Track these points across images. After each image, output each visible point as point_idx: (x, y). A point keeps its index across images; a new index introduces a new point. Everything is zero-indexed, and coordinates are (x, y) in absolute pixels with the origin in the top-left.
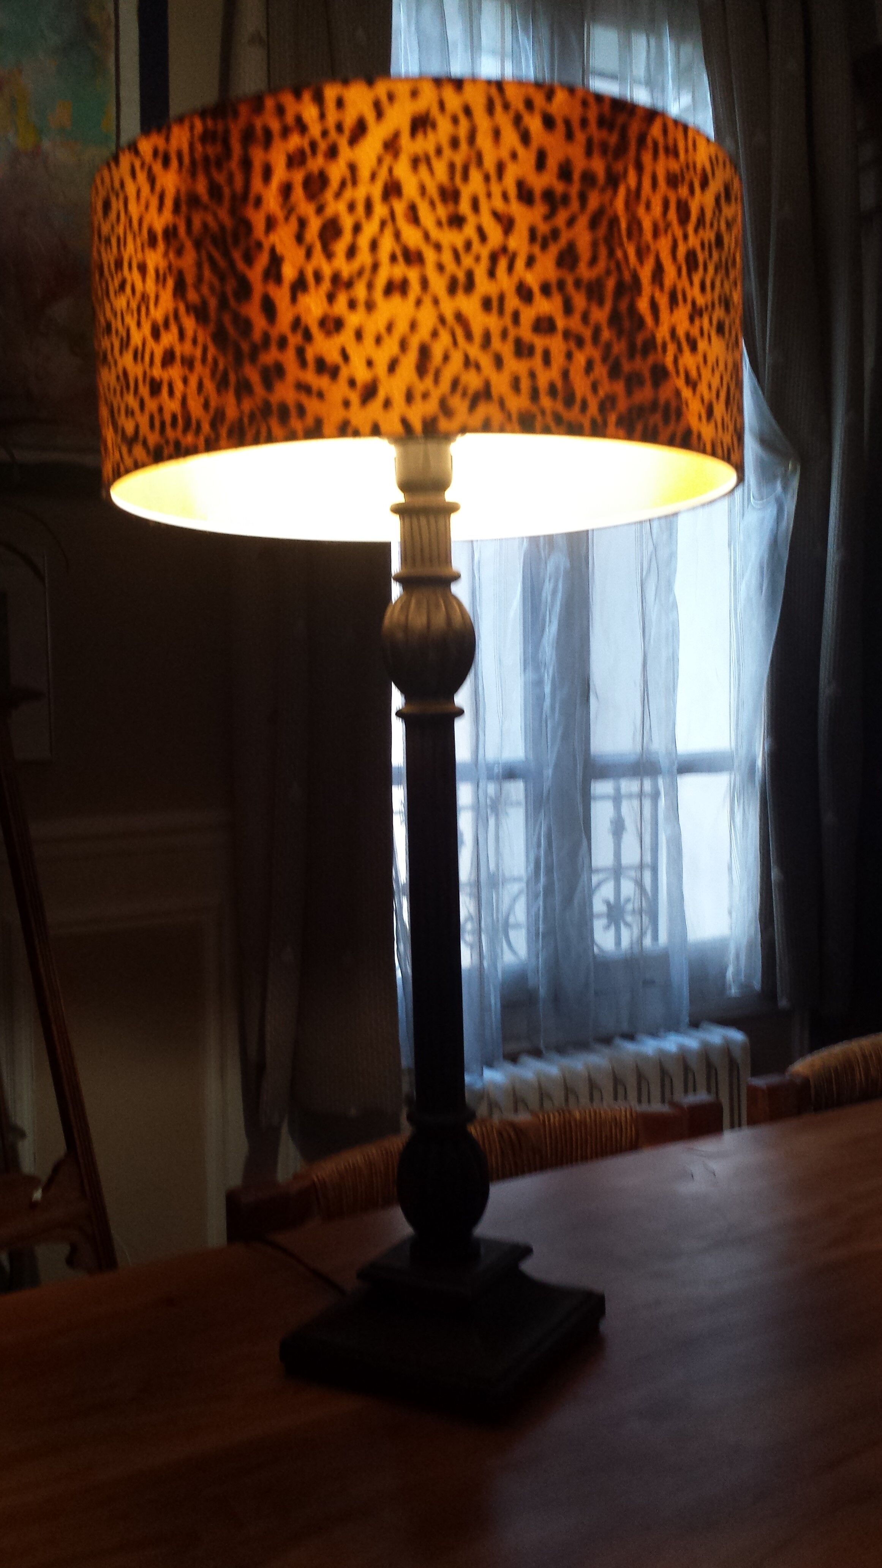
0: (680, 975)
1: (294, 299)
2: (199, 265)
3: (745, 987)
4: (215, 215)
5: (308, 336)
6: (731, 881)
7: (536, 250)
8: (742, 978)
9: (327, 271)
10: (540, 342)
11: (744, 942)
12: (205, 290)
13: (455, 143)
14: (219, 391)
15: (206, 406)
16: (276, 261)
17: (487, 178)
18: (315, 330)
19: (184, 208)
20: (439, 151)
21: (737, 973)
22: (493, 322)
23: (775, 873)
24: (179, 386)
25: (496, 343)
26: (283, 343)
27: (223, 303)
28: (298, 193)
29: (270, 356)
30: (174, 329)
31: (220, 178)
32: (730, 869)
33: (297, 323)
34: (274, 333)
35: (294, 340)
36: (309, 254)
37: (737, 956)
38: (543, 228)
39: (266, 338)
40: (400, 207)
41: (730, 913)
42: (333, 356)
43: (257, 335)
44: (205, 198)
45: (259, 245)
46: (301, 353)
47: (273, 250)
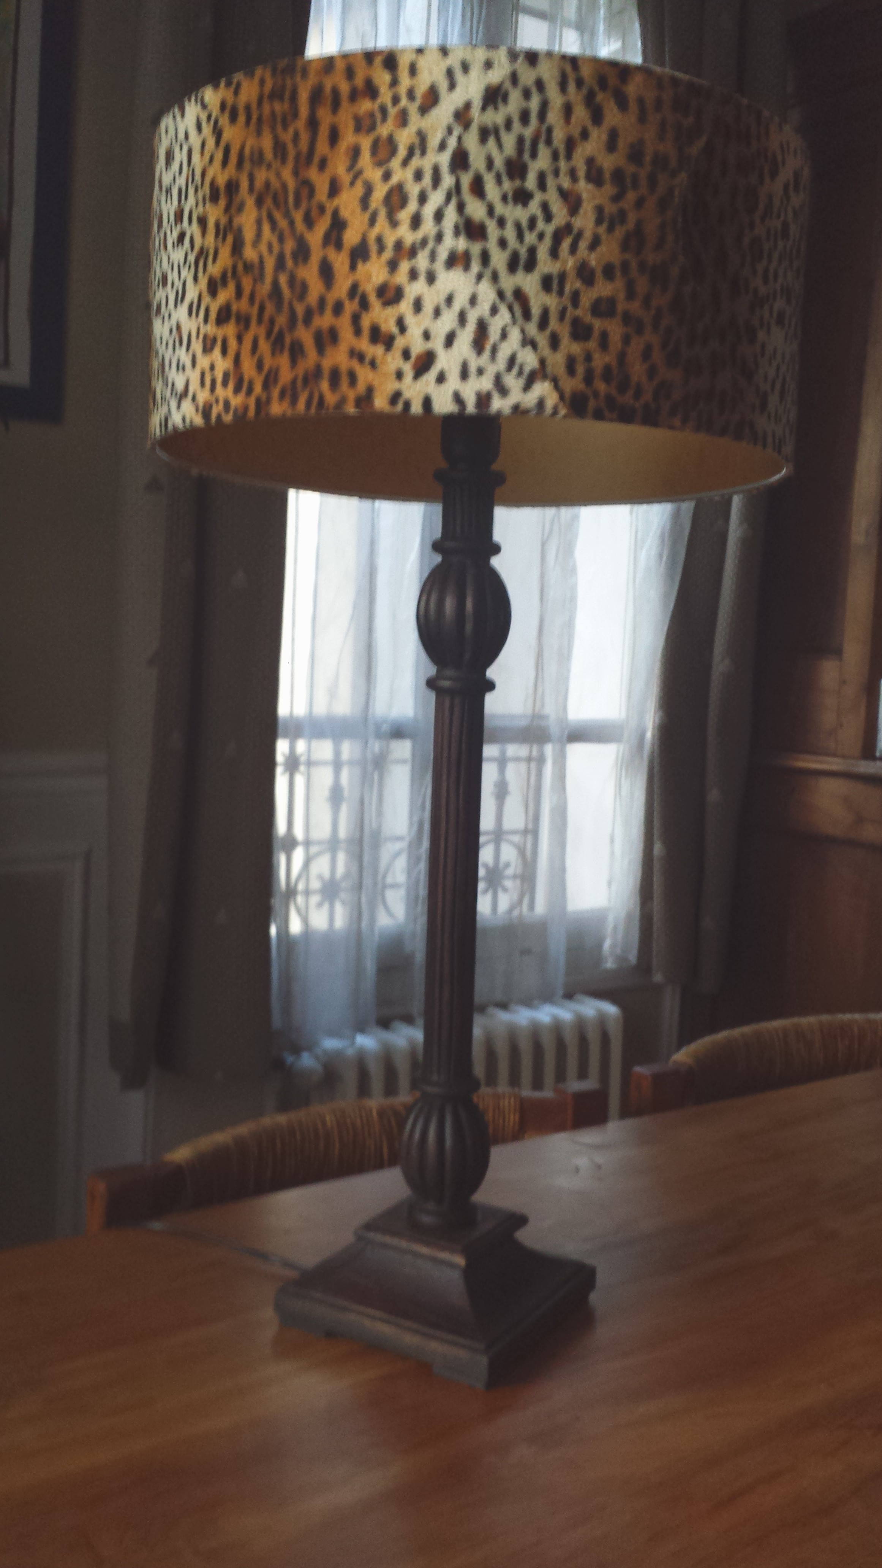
0: (557, 946)
1: (353, 267)
2: (259, 222)
3: (621, 959)
4: (278, 175)
5: (364, 304)
6: (612, 853)
7: (602, 230)
8: (618, 951)
9: (390, 241)
10: (597, 324)
11: (623, 914)
12: (263, 248)
13: (525, 117)
14: (273, 354)
15: (260, 366)
16: (338, 225)
17: (555, 156)
18: (373, 299)
19: (247, 165)
20: (508, 124)
21: (613, 946)
22: (552, 301)
23: (658, 848)
24: (233, 344)
25: (553, 324)
26: (338, 309)
27: (280, 264)
28: (366, 158)
29: (325, 321)
30: (231, 286)
31: (287, 137)
32: (612, 841)
33: (354, 290)
34: (331, 299)
35: (350, 307)
36: (373, 221)
37: (615, 928)
38: (610, 209)
39: (322, 302)
40: (466, 180)
41: (609, 884)
42: (389, 326)
43: (312, 298)
44: (269, 155)
45: (322, 209)
46: (356, 320)
47: (336, 213)
